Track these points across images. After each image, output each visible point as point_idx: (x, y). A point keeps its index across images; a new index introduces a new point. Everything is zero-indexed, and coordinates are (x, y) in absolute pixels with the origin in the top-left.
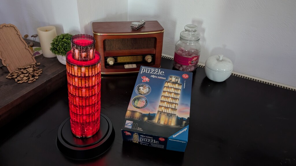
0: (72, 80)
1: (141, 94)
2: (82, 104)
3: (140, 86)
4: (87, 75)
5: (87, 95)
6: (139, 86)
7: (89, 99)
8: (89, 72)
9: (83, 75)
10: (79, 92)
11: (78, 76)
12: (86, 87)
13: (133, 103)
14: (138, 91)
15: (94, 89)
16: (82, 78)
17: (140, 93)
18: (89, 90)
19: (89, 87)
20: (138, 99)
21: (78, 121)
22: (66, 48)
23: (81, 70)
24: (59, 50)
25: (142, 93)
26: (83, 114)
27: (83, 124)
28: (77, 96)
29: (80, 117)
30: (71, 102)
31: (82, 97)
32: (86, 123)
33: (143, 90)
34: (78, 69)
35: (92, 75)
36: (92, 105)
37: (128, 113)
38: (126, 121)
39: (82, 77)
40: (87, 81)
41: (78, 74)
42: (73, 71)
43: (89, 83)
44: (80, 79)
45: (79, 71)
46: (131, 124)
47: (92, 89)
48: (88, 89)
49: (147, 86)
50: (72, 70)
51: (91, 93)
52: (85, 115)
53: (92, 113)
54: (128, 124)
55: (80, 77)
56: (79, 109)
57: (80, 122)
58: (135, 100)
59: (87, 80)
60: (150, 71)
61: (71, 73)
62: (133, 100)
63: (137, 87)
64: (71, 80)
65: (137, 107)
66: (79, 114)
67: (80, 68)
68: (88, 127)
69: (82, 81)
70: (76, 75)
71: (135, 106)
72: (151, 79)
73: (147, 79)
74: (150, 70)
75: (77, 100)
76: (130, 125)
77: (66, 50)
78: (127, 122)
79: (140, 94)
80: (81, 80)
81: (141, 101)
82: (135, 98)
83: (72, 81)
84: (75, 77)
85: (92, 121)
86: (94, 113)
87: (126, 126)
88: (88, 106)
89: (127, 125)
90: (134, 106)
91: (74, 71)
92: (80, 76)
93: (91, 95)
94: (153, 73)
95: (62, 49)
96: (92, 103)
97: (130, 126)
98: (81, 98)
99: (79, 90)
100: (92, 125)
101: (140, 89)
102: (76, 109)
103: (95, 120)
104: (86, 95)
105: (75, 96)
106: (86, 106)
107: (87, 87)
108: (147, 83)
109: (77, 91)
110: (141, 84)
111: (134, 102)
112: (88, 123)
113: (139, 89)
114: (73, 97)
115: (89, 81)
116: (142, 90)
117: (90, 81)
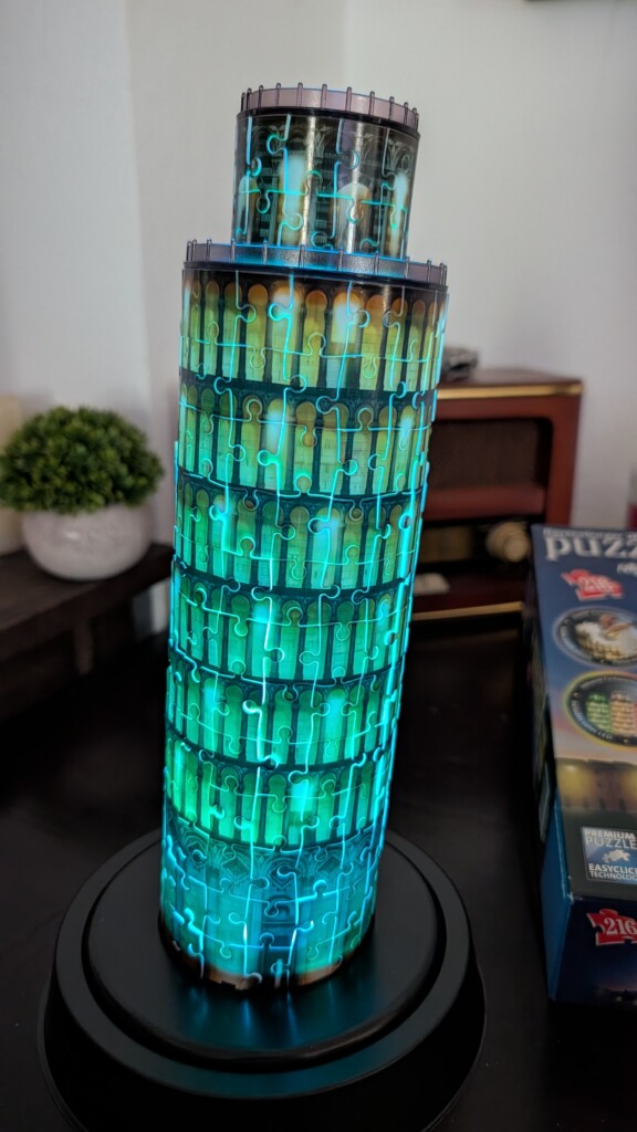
0: (238, 439)
1: (609, 663)
2: (299, 668)
3: (581, 621)
4: (368, 381)
5: (348, 582)
6: (570, 618)
7: (357, 616)
8: (383, 352)
9: (336, 380)
10: (285, 545)
11: (295, 384)
12: (345, 501)
13: (579, 716)
14: (579, 646)
15: (394, 526)
16: (326, 406)
17: (596, 654)
18: (365, 529)
19: (367, 499)
20: (604, 689)
21: (249, 832)
22: (85, 470)
23: (328, 318)
24: (45, 479)
25: (609, 656)
26: (291, 764)
27: (282, 859)
28: (264, 590)
29: (265, 789)
30: (205, 661)
31: (307, 594)
32: (311, 843)
33: (607, 638)
34: (302, 317)
35: (400, 388)
36: (369, 675)
37: (572, 782)
38: (579, 838)
39: (331, 392)
40: (361, 441)
41: (296, 368)
42: (254, 342)
43: (373, 463)
44: (311, 418)
45: (313, 328)
46: (630, 851)
47: (383, 529)
48: (359, 522)
49: (624, 619)
50: (243, 339)
51: (371, 561)
52: (312, 769)
53: (358, 758)
54: (607, 850)
55: (311, 394)
56: (271, 710)
57: (261, 842)
58: (582, 697)
59: (364, 431)
60: (604, 548)
61: (230, 371)
62: (572, 698)
63: (563, 624)
64: (227, 443)
65: (618, 740)
66: (267, 766)
67: (322, 308)
68: (320, 889)
69: (327, 435)
70: (281, 375)
71: (598, 734)
72: (625, 581)
73: (603, 585)
74: (600, 541)
75: (256, 630)
76: (625, 856)
77: (83, 479)
78: (594, 838)
79: (597, 660)
80: (319, 425)
81: (624, 701)
82: (578, 689)
83: (237, 452)
84: (266, 404)
85: (353, 832)
86: (370, 755)
87: (595, 870)
88: (338, 684)
89: (602, 863)
90: (596, 735)
91: (267, 343)
92: (314, 384)
93: (369, 580)
94: (623, 554)
95: (58, 475)
96: (371, 663)
97: (621, 863)
98: (297, 599)
99: (285, 525)
100: (346, 869)
101: (585, 636)
102: (245, 716)
103: (369, 823)
104: (339, 570)
105: (246, 589)
106: (328, 683)
107: (357, 498)
108: (609, 602)
109: (271, 535)
110: (583, 612)
111: (584, 710)
112: (323, 844)
113: (577, 638)
114: (228, 607)
115: (375, 434)
116: (602, 642)
117: (380, 437)
